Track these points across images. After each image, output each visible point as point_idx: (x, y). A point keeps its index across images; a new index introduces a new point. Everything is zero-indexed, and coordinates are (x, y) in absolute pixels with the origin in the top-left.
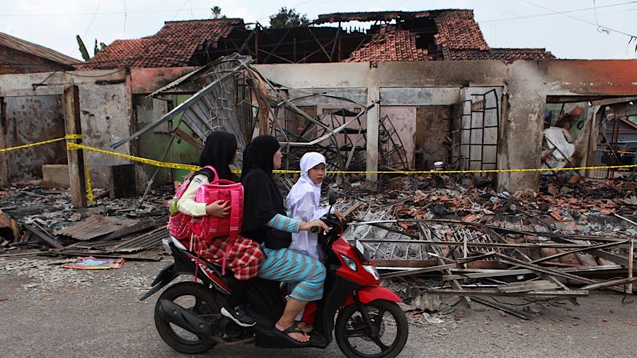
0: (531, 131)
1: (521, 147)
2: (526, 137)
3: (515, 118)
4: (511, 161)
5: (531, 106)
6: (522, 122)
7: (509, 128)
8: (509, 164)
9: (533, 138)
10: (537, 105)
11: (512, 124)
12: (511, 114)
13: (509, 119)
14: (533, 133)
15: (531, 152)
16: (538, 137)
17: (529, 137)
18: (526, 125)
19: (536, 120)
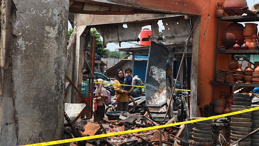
0: (48, 55)
1: (35, 83)
2: (41, 66)
3: (24, 32)
4: (19, 107)
5: (47, 13)
6: (35, 39)
7: (16, 48)
8: (15, 112)
9: (53, 67)
10: (56, 12)
11: (20, 42)
12: (17, 23)
13: (15, 32)
14: (52, 59)
15: (49, 91)
16: (59, 66)
17: (47, 67)
18: (41, 46)
19: (56, 38)
